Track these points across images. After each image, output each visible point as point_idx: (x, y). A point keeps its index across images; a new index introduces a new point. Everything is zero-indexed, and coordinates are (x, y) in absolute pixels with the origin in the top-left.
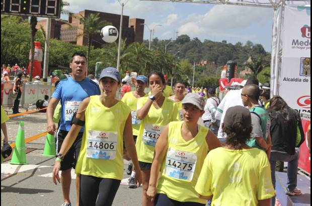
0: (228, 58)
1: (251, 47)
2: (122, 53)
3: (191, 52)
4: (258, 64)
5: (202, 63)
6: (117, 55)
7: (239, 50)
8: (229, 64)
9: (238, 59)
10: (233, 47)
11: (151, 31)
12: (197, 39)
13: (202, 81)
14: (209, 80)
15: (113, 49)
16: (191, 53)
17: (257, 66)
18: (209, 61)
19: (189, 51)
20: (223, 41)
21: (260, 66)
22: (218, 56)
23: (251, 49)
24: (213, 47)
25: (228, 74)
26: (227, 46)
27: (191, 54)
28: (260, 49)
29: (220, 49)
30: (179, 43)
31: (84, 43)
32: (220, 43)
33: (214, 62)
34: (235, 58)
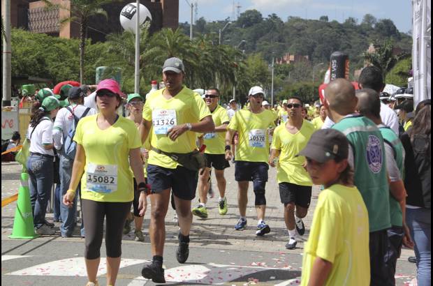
0: (332, 48)
1: (373, 26)
2: (142, 50)
3: (266, 40)
4: (386, 55)
5: (285, 59)
6: (134, 53)
7: (350, 32)
8: (334, 58)
9: (351, 48)
10: (340, 26)
11: (192, 6)
12: (274, 16)
13: (287, 91)
14: (301, 89)
15: (127, 41)
16: (265, 42)
17: (386, 59)
18: (299, 55)
19: (261, 39)
20: (322, 18)
21: (390, 59)
22: (314, 45)
23: (372, 29)
24: (304, 29)
25: (334, 76)
26: (329, 25)
27: (266, 44)
28: (389, 28)
29: (317, 31)
30: (244, 26)
31: (73, 33)
32: (317, 21)
33: (307, 57)
34: (344, 46)
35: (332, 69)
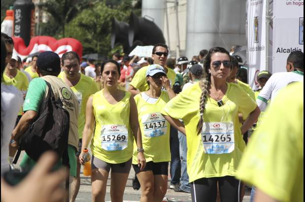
4: (65, 4)
8: (18, 7)
21: (71, 9)
25: (18, 28)
35: (15, 20)
